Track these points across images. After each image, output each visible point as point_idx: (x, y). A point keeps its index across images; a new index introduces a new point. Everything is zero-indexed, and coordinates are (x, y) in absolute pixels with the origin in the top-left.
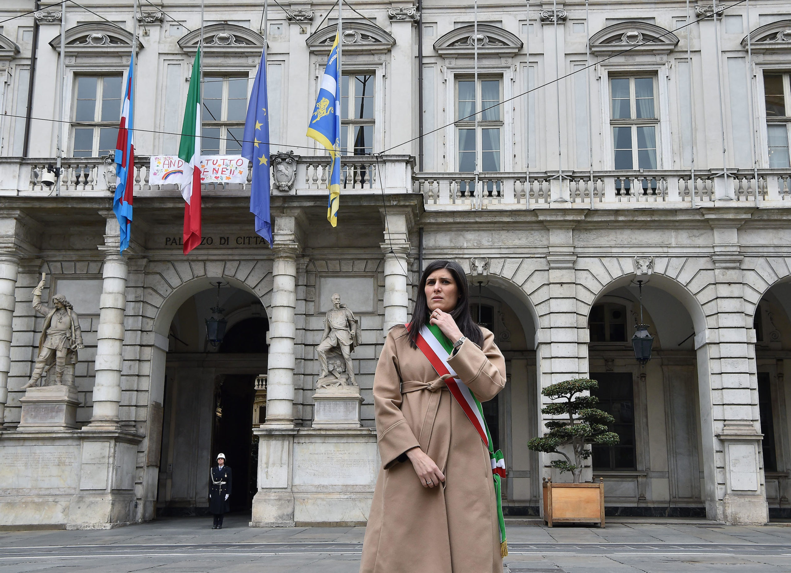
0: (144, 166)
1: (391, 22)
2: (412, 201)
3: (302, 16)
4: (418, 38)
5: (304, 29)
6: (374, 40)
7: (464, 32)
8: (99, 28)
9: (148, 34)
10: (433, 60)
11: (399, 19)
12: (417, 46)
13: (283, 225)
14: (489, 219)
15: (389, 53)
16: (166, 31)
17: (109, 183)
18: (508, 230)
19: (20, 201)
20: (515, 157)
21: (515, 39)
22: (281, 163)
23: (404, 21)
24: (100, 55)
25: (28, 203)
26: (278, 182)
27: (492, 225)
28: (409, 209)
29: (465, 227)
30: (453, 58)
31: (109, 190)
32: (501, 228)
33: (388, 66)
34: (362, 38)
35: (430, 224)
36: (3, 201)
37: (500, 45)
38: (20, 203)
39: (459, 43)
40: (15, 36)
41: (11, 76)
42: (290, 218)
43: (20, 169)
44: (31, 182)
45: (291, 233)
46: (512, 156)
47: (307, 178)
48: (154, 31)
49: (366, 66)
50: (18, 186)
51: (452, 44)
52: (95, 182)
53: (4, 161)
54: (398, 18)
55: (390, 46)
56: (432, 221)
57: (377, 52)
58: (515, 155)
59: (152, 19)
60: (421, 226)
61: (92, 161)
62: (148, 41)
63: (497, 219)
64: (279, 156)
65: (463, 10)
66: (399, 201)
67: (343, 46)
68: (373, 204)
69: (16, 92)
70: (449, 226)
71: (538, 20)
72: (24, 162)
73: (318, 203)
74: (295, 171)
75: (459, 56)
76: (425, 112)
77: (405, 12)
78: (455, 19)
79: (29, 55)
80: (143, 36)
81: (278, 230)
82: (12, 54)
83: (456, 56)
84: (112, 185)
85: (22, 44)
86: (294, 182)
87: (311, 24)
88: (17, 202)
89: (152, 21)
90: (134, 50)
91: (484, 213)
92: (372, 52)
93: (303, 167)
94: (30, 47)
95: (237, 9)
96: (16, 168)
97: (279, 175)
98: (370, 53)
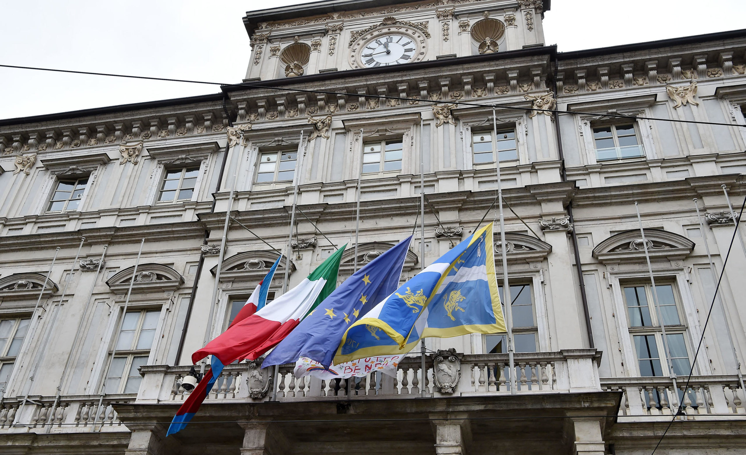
0: (289, 372)
1: (543, 232)
2: (608, 402)
3: (451, 233)
4: (573, 248)
5: (454, 244)
6: (528, 249)
7: (624, 238)
8: (256, 255)
9: (301, 257)
10: (593, 267)
11: (553, 229)
12: (574, 255)
13: (446, 435)
14: (702, 433)
15: (546, 261)
16: (318, 255)
17: (251, 389)
18: (728, 448)
19: (159, 410)
20: (711, 362)
21: (685, 241)
22: (443, 361)
23: (558, 231)
24: (255, 278)
25: (167, 412)
26: (440, 383)
27: (706, 441)
28: (605, 413)
29: (669, 443)
30: (615, 264)
31: (250, 396)
32: (717, 445)
33: (546, 273)
34: (514, 247)
35: (623, 438)
36: (141, 410)
37: (667, 248)
38: (158, 412)
39: (620, 249)
40: (183, 270)
41: (173, 303)
42: (455, 427)
43: (164, 378)
44: (172, 392)
45: (457, 444)
46: (707, 363)
47: (473, 380)
48: (307, 256)
49: (522, 274)
50: (159, 395)
51: (613, 250)
52: (237, 390)
53: (150, 370)
54: (551, 228)
55: (546, 254)
56: (626, 434)
57: (533, 260)
58: (711, 360)
59: (305, 245)
60: (611, 442)
61: (236, 368)
62: (301, 264)
63: (712, 432)
64: (441, 353)
65: (618, 221)
66: (592, 402)
67: (495, 256)
68: (558, 406)
69: (175, 318)
70: (647, 442)
71: (705, 223)
72: (169, 371)
73: (490, 407)
74: (459, 371)
75: (622, 262)
76: (591, 318)
77: (558, 222)
78: (611, 229)
79: (192, 284)
80: (296, 260)
81: (441, 441)
82: (177, 284)
83: (619, 261)
84: (254, 390)
85: (187, 277)
86: (458, 383)
87: (460, 240)
88: (155, 412)
89: (306, 246)
90: (287, 272)
91: (693, 424)
92: (527, 260)
93: (467, 368)
94: (194, 278)
95: (386, 232)
96: (161, 377)
97: (440, 375)
98: (525, 261)
